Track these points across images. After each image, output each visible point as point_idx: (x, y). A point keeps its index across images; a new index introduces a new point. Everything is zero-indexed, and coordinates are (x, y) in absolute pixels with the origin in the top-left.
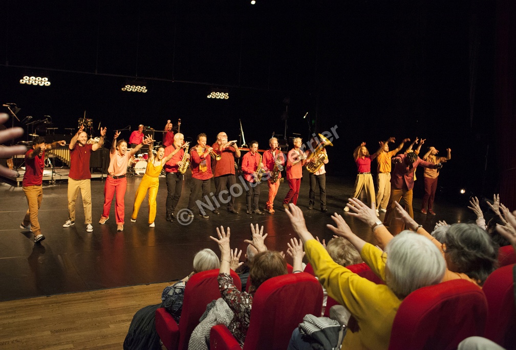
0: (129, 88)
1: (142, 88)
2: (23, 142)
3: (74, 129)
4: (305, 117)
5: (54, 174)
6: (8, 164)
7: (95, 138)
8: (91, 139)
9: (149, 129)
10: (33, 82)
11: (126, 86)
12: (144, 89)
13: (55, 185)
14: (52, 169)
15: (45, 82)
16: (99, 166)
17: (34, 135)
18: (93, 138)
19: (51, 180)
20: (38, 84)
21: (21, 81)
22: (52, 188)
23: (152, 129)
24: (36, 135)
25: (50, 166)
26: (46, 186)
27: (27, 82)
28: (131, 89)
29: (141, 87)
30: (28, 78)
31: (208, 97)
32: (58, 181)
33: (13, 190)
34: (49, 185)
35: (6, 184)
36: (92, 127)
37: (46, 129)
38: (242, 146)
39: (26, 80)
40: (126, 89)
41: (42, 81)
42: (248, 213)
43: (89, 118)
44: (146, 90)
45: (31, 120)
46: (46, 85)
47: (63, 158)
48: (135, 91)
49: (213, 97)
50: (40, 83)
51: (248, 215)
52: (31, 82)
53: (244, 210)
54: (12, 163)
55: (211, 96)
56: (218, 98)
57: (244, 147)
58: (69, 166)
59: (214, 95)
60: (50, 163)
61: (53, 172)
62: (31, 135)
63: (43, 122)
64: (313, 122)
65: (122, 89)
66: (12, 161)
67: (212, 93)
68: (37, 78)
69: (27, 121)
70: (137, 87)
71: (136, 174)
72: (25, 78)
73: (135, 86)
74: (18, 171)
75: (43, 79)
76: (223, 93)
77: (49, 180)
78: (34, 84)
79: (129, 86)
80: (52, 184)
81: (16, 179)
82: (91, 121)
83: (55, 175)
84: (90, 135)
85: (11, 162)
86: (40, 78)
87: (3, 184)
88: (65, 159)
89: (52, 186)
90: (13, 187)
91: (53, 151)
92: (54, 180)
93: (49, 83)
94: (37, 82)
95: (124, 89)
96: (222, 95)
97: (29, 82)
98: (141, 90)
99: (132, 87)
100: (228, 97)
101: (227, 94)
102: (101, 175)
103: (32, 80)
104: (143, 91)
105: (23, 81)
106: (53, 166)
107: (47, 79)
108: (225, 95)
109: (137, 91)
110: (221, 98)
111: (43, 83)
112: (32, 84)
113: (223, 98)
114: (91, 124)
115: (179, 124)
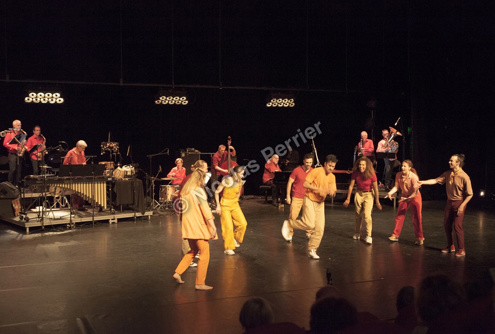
0: (164, 100)
1: (181, 99)
2: (32, 176)
3: (96, 156)
4: (396, 124)
5: (73, 215)
6: (14, 205)
7: (124, 167)
8: (119, 168)
9: (193, 151)
10: (42, 100)
11: (161, 98)
12: (183, 101)
13: (74, 230)
14: (70, 209)
15: (56, 98)
16: (130, 203)
18: (121, 167)
19: (69, 224)
20: (48, 102)
21: (26, 99)
22: (70, 234)
23: (197, 151)
25: (66, 206)
26: (63, 231)
27: (34, 99)
28: (167, 101)
29: (180, 98)
30: (35, 94)
31: (268, 105)
32: (78, 224)
33: (21, 238)
34: (67, 230)
35: (13, 232)
36: (119, 153)
37: (60, 159)
39: (32, 97)
40: (160, 101)
41: (52, 97)
43: (115, 142)
44: (187, 102)
46: (58, 102)
47: (83, 194)
48: (172, 103)
49: (274, 106)
50: (50, 100)
52: (39, 99)
54: (19, 204)
55: (271, 103)
58: (92, 205)
59: (274, 103)
60: (67, 201)
61: (71, 214)
64: (409, 129)
65: (156, 102)
66: (19, 201)
67: (272, 101)
68: (46, 95)
70: (174, 99)
72: (30, 94)
73: (172, 98)
74: (25, 214)
75: (54, 95)
76: (286, 99)
77: (66, 224)
78: (43, 102)
79: (164, 97)
80: (70, 228)
81: (24, 225)
82: (117, 145)
83: (73, 217)
84: (118, 163)
85: (17, 203)
86: (50, 94)
87: (9, 231)
88: (86, 195)
89: (71, 231)
90: (21, 235)
91: (70, 186)
92: (73, 223)
93: (62, 100)
94: (46, 99)
95: (158, 102)
96: (286, 102)
97: (36, 100)
98: (180, 102)
99: (168, 98)
100: (293, 104)
101: (292, 99)
102: (134, 214)
103: (40, 97)
104: (183, 103)
105: (28, 99)
106: (71, 206)
107: (59, 95)
108: (289, 101)
109: (175, 103)
110: (285, 105)
111: (54, 100)
112: (40, 101)
113: (287, 106)
114: (118, 149)
115: (230, 142)
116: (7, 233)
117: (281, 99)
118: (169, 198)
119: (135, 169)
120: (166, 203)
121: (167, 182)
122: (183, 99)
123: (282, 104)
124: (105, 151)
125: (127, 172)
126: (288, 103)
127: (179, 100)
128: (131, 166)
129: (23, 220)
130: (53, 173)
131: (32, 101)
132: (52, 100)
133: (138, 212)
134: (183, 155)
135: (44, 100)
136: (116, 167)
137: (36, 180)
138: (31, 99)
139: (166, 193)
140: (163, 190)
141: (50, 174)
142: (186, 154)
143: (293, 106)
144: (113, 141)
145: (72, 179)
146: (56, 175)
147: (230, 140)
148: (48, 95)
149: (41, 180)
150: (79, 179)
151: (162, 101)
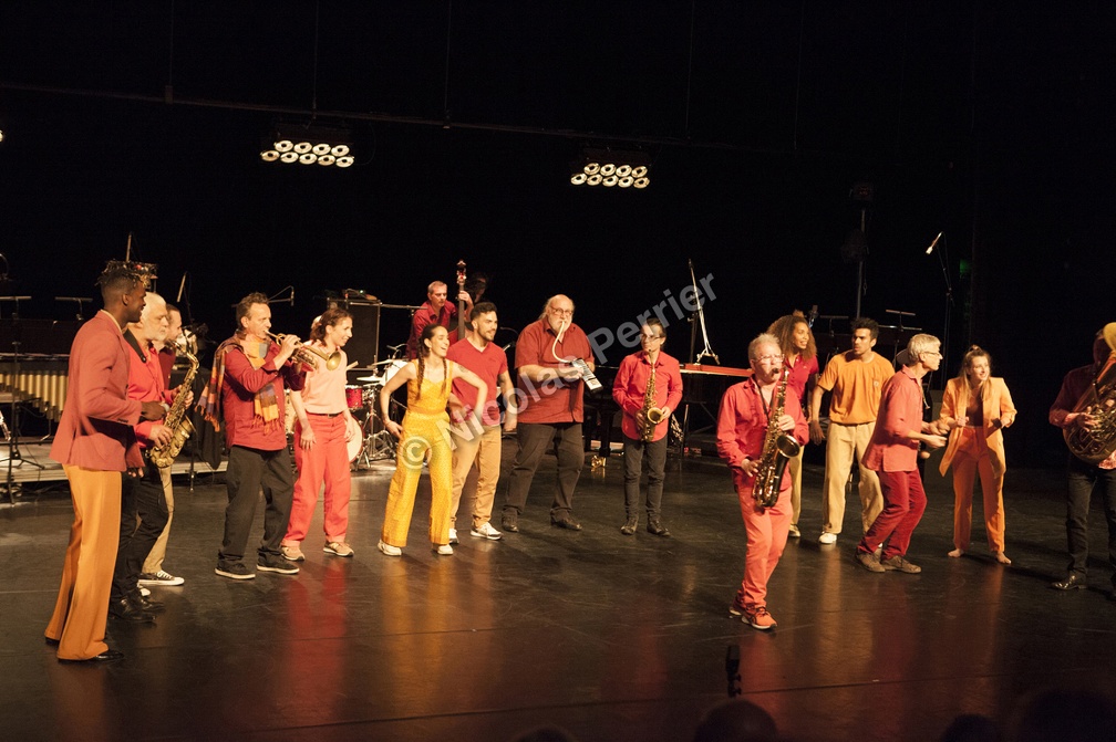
0: (287, 151)
1: (335, 150)
3: (90, 300)
4: (929, 250)
5: (16, 462)
9: (361, 298)
11: (278, 146)
12: (340, 156)
13: (18, 504)
14: (10, 445)
19: (5, 486)
22: (8, 514)
23: (371, 298)
28: (295, 156)
29: (332, 146)
31: (575, 181)
32: (30, 489)
38: (699, 356)
40: (276, 154)
43: (144, 261)
44: (350, 160)
47: (48, 403)
48: (309, 162)
49: (592, 183)
55: (583, 176)
56: (612, 184)
57: (705, 361)
59: (594, 175)
61: (13, 456)
65: (265, 155)
67: (587, 169)
70: (316, 149)
73: (308, 146)
76: (627, 167)
79: (289, 143)
80: (7, 497)
82: (152, 272)
83: (18, 467)
88: (56, 407)
89: (8, 505)
91: (13, 381)
92: (15, 485)
95: (270, 155)
96: (625, 174)
98: (331, 158)
99: (297, 147)
100: (646, 180)
101: (643, 168)
102: (189, 465)
104: (340, 164)
106: (12, 435)
108: (634, 172)
109: (317, 161)
110: (622, 184)
113: (627, 184)
114: (152, 281)
115: (462, 278)
117: (611, 166)
119: (197, 340)
122: (340, 150)
123: (615, 178)
126: (630, 178)
127: (330, 153)
128: (188, 333)
133: (201, 460)
143: (643, 186)
145: (20, 360)
147: (461, 269)
150: (37, 360)
151: (281, 153)
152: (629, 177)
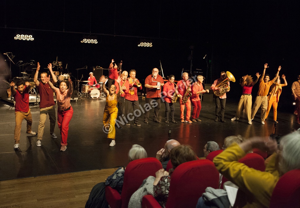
0: (85, 41)
1: (94, 41)
2: (17, 77)
4: (204, 58)
5: (38, 98)
6: (8, 92)
7: (64, 74)
8: (61, 75)
9: (99, 68)
10: (23, 38)
11: (84, 40)
12: (95, 42)
13: (38, 106)
14: (36, 95)
15: (30, 38)
17: (24, 73)
18: (63, 74)
19: (36, 103)
20: (26, 39)
21: (15, 37)
22: (36, 108)
23: (101, 68)
24: (25, 73)
25: (35, 93)
26: (32, 106)
27: (19, 38)
28: (87, 42)
30: (19, 35)
31: (139, 46)
33: (12, 109)
34: (34, 105)
35: (7, 105)
36: (62, 67)
37: (32, 69)
39: (18, 37)
40: (83, 41)
41: (28, 37)
42: (166, 123)
43: (60, 61)
44: (97, 42)
45: (22, 63)
46: (31, 40)
48: (90, 43)
49: (142, 46)
50: (27, 38)
51: (166, 124)
52: (21, 38)
53: (164, 121)
54: (11, 92)
56: (145, 46)
59: (142, 44)
60: (35, 91)
61: (37, 97)
62: (22, 73)
63: (30, 64)
64: (210, 61)
65: (81, 42)
66: (10, 90)
67: (141, 43)
68: (25, 36)
69: (19, 64)
70: (91, 40)
71: (91, 98)
72: (17, 35)
73: (89, 40)
75: (29, 36)
76: (148, 43)
77: (34, 103)
78: (23, 39)
80: (36, 105)
81: (13, 102)
82: (61, 63)
83: (38, 99)
84: (61, 72)
85: (10, 91)
87: (5, 105)
89: (36, 106)
90: (11, 107)
92: (37, 102)
93: (33, 39)
94: (25, 38)
97: (20, 38)
98: (94, 42)
99: (87, 40)
101: (151, 43)
103: (22, 37)
105: (16, 38)
106: (37, 93)
107: (31, 36)
110: (147, 46)
111: (29, 38)
112: (22, 39)
114: (61, 65)
116: (4, 106)
117: (145, 43)
118: (86, 91)
120: (85, 93)
121: (86, 83)
124: (55, 66)
125: (66, 77)
128: (68, 74)
129: (13, 100)
130: (28, 76)
131: (18, 39)
132: (28, 39)
134: (94, 69)
135: (24, 38)
136: (60, 74)
137: (20, 79)
138: (17, 38)
139: (85, 89)
140: (84, 87)
141: (26, 76)
142: (96, 69)
143: (151, 46)
144: (59, 61)
146: (30, 78)
148: (26, 36)
149: (22, 80)
152: (148, 45)
